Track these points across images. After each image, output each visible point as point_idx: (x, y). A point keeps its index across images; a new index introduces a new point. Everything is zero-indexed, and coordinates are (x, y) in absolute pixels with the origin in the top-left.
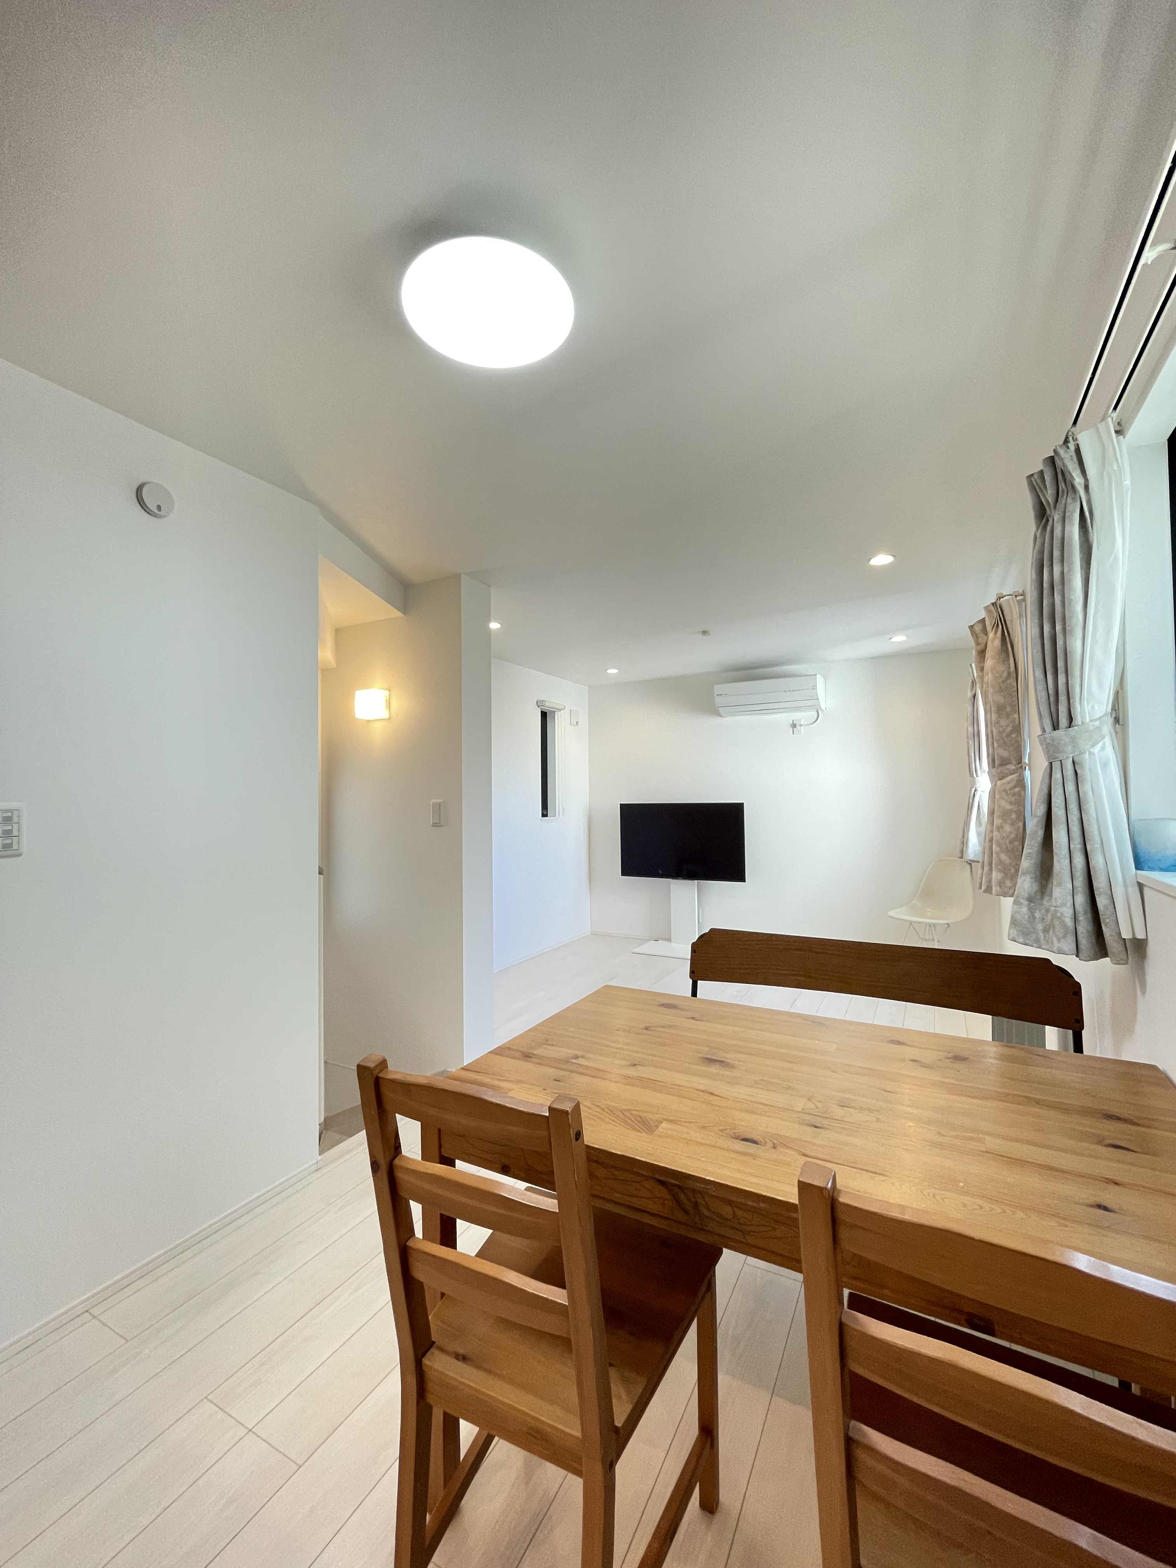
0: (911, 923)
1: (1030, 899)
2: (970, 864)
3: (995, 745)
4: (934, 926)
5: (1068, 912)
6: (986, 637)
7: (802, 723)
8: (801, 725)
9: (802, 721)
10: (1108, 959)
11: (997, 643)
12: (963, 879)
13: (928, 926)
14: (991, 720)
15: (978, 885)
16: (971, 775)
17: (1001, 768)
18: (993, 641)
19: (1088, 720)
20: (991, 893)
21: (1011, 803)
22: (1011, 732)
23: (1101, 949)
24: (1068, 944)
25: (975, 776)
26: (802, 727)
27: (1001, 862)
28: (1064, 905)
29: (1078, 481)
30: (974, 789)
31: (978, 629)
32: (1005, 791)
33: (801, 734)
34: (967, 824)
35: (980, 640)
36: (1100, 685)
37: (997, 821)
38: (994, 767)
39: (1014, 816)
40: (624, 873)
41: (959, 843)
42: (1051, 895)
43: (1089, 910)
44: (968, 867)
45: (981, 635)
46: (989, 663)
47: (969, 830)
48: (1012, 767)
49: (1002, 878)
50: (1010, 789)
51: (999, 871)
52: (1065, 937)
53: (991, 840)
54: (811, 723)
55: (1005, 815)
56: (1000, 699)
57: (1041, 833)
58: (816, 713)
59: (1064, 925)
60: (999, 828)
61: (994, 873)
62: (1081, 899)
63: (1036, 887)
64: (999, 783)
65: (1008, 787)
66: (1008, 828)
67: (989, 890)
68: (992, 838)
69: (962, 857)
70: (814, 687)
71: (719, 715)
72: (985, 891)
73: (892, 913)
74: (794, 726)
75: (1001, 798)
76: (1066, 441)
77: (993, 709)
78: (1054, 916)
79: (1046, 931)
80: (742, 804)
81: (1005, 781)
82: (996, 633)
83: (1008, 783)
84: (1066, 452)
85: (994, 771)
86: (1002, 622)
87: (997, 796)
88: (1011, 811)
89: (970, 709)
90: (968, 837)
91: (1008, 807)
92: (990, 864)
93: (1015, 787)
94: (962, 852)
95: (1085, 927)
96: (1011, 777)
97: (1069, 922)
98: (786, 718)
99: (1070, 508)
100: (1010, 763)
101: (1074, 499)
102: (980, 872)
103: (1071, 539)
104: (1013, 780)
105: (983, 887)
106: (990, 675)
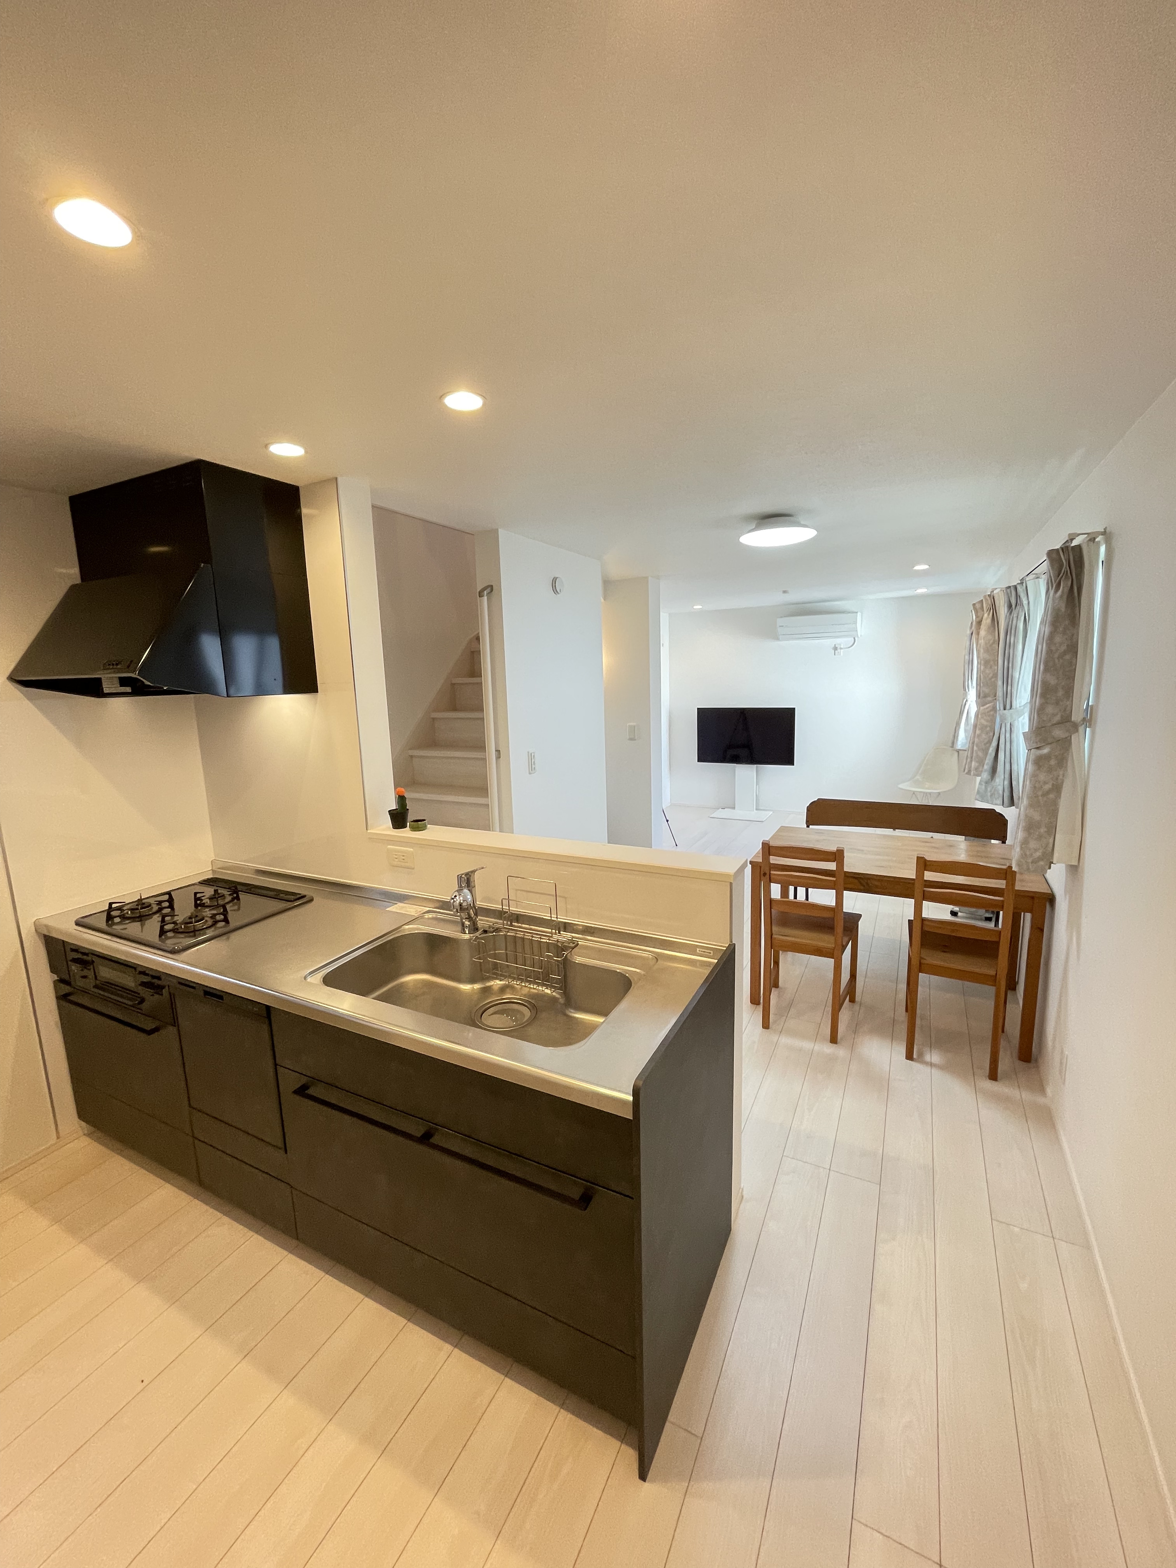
0: (914, 793)
1: (986, 783)
2: (958, 752)
3: (982, 685)
4: (930, 794)
5: (1000, 788)
6: (982, 613)
7: (842, 647)
8: (841, 649)
9: (842, 645)
10: (1014, 807)
11: (989, 621)
12: (952, 762)
13: (925, 794)
14: (981, 669)
15: (963, 769)
16: (965, 690)
17: (984, 699)
18: (987, 619)
19: (1018, 706)
20: (970, 775)
21: (987, 721)
22: (992, 677)
23: (1012, 803)
24: (1000, 801)
25: (967, 690)
26: (842, 650)
27: (977, 755)
28: (999, 785)
29: (1025, 602)
30: (965, 700)
31: (978, 606)
32: (985, 713)
33: (840, 655)
34: (958, 724)
35: (979, 614)
36: (1025, 690)
37: (978, 732)
38: (979, 698)
39: (988, 729)
40: (700, 759)
41: (951, 737)
42: (995, 781)
43: (1009, 787)
44: (956, 754)
45: (979, 611)
46: (983, 633)
47: (959, 728)
48: (989, 699)
49: (978, 766)
50: (988, 712)
51: (977, 762)
52: (998, 798)
53: (973, 743)
54: (850, 645)
55: (983, 728)
56: (987, 656)
57: (994, 754)
58: (853, 639)
59: (998, 793)
60: (979, 736)
61: (973, 763)
62: (1007, 783)
63: (989, 777)
64: (982, 708)
65: (987, 711)
66: (984, 736)
67: (969, 773)
68: (974, 742)
69: (952, 747)
70: (855, 623)
71: (778, 639)
72: (966, 774)
73: (901, 786)
74: (835, 649)
75: (982, 718)
76: (1022, 583)
77: (982, 662)
78: (995, 790)
79: (991, 796)
80: (794, 709)
81: (985, 707)
82: (989, 614)
83: (987, 708)
84: (1021, 588)
85: (979, 700)
86: (993, 608)
87: (979, 716)
88: (986, 727)
89: (968, 643)
90: (958, 733)
91: (985, 723)
92: (972, 758)
93: (991, 711)
94: (953, 743)
95: (1007, 794)
96: (988, 705)
97: (1001, 792)
98: (829, 642)
99: (1020, 614)
100: (989, 696)
101: (1022, 612)
102: (965, 762)
103: (1019, 629)
104: (990, 706)
105: (966, 771)
106: (983, 641)
